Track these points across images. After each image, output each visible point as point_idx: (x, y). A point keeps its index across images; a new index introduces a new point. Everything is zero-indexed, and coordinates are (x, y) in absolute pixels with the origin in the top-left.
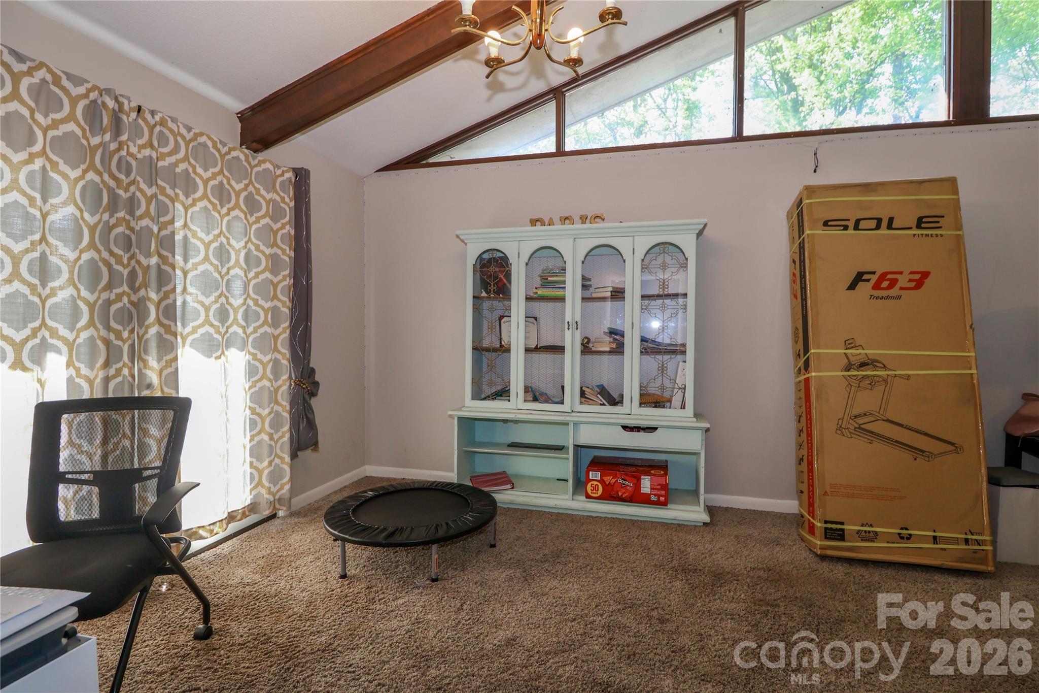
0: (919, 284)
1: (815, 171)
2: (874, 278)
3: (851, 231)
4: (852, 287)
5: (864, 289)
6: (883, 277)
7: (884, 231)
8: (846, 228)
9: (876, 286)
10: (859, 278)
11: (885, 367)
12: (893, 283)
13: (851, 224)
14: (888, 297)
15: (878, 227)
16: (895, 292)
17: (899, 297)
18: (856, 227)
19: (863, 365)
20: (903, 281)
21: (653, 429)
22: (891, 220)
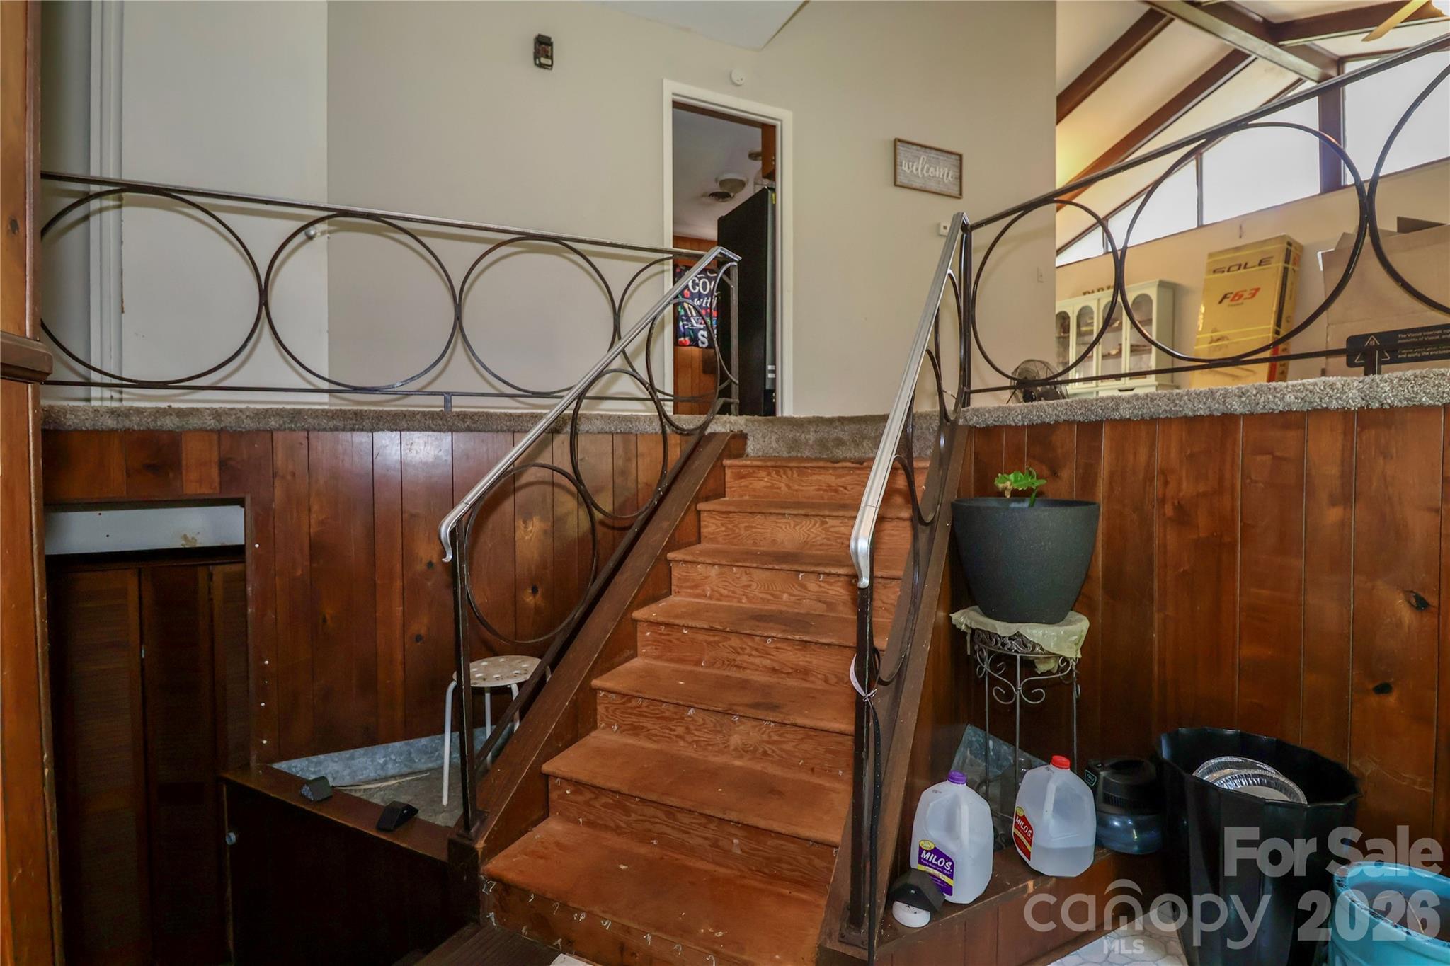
0: (1253, 295)
1: (1240, 237)
2: (1232, 296)
3: (1226, 273)
4: (1221, 302)
5: (1226, 301)
6: (1236, 294)
7: (1242, 271)
8: (1223, 272)
9: (1232, 300)
10: (1225, 297)
11: (1228, 339)
12: (1241, 296)
13: (1226, 270)
14: (1238, 304)
15: (1239, 269)
16: (1240, 301)
17: (1242, 304)
18: (1228, 271)
19: (1218, 340)
20: (1246, 295)
21: (1132, 389)
22: (1246, 264)
